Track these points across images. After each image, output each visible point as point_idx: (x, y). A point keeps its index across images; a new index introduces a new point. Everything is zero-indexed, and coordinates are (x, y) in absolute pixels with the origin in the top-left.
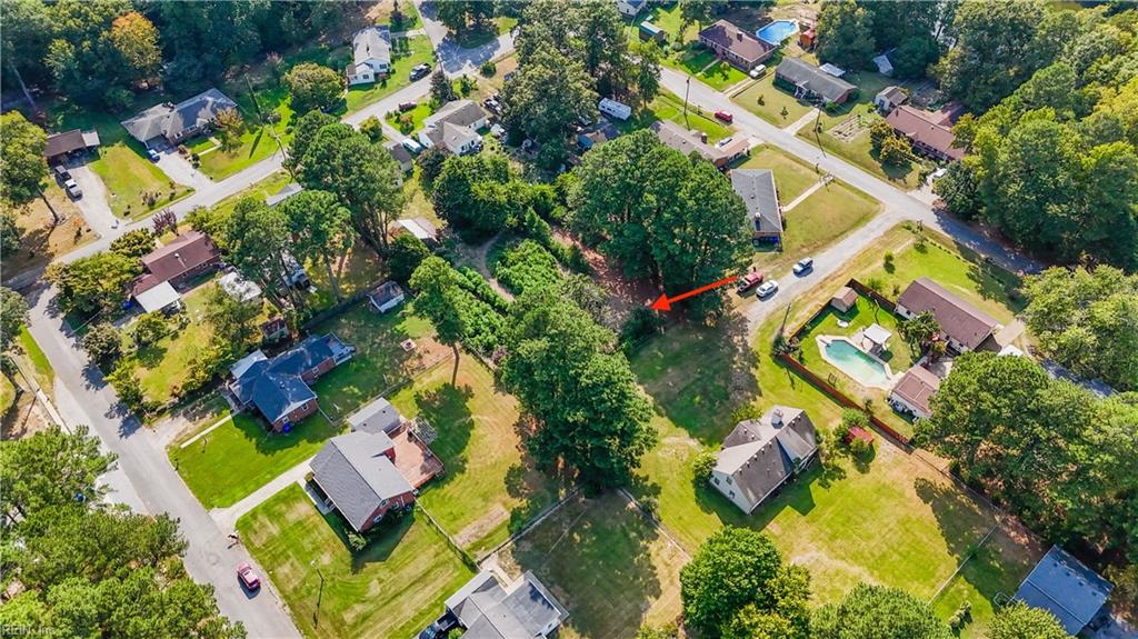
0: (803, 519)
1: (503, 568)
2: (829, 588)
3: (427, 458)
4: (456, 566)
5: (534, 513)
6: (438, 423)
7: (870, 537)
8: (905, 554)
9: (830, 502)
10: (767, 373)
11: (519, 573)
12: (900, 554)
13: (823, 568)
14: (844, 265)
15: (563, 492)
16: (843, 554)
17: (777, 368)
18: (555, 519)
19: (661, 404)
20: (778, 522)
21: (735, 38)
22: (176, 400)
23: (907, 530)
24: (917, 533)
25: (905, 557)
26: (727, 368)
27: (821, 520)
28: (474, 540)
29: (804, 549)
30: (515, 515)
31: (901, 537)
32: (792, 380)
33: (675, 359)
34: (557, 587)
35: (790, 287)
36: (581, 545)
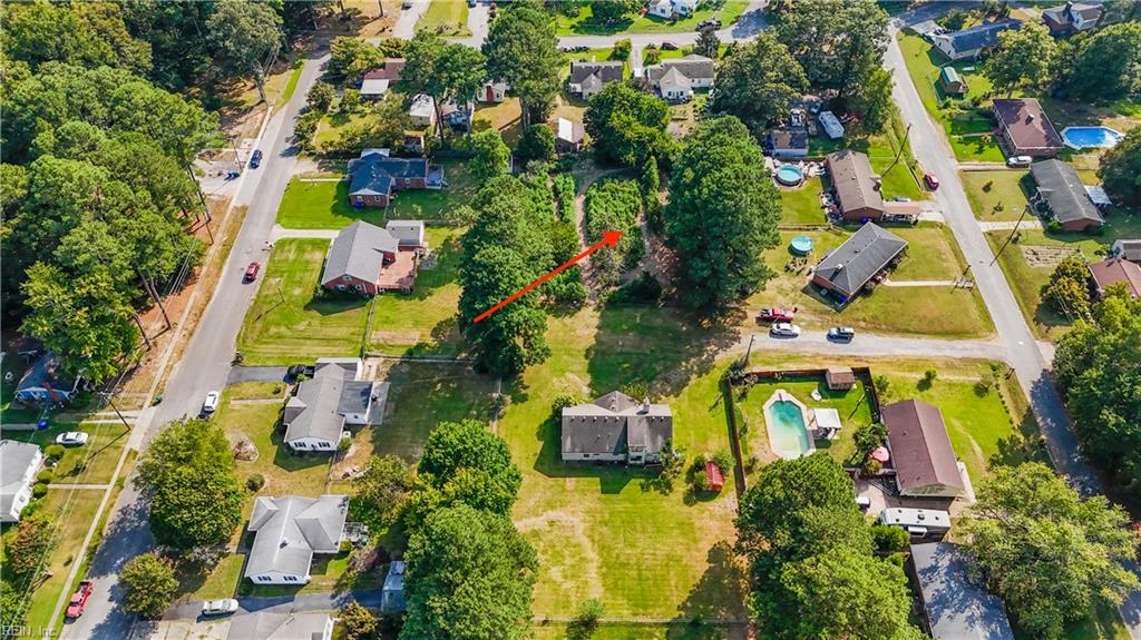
0: (599, 494)
1: (378, 370)
2: (557, 549)
3: (410, 276)
4: (355, 348)
5: (434, 352)
6: (442, 262)
7: (633, 546)
8: (643, 578)
9: (633, 502)
10: (704, 388)
11: (383, 379)
12: (640, 575)
13: (569, 534)
14: (883, 357)
15: (464, 355)
16: (597, 538)
17: (717, 388)
18: (440, 367)
19: (596, 351)
20: (578, 482)
21: (1023, 118)
22: (325, 153)
23: (667, 565)
24: (672, 573)
25: (640, 579)
26: (677, 363)
27: (611, 506)
28: (382, 342)
29: (573, 512)
30: (420, 346)
31: (657, 565)
32: (717, 404)
33: (644, 330)
34: (393, 404)
35: (810, 342)
36: (435, 393)
